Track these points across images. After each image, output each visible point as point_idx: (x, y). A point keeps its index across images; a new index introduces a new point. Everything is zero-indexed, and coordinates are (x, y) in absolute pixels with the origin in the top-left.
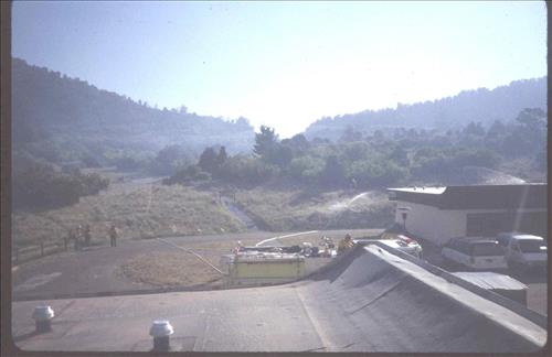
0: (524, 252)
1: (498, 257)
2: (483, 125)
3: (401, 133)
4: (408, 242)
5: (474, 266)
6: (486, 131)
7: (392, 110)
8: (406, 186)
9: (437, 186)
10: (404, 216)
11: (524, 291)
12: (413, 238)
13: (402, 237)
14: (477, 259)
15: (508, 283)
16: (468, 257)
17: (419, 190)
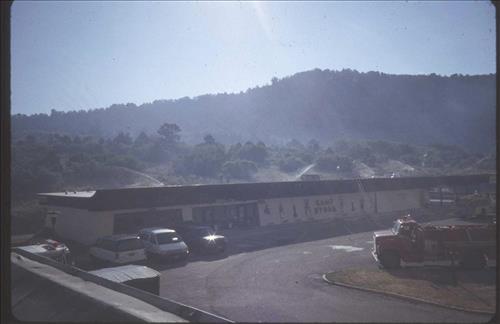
0: (160, 243)
1: (138, 251)
2: (131, 136)
3: (55, 139)
4: (55, 245)
5: (117, 261)
6: (134, 140)
7: (46, 116)
8: (58, 191)
9: (88, 190)
10: (54, 220)
11: (157, 278)
12: (61, 241)
13: (50, 241)
14: (122, 254)
15: (145, 272)
16: (114, 254)
17: (71, 194)
